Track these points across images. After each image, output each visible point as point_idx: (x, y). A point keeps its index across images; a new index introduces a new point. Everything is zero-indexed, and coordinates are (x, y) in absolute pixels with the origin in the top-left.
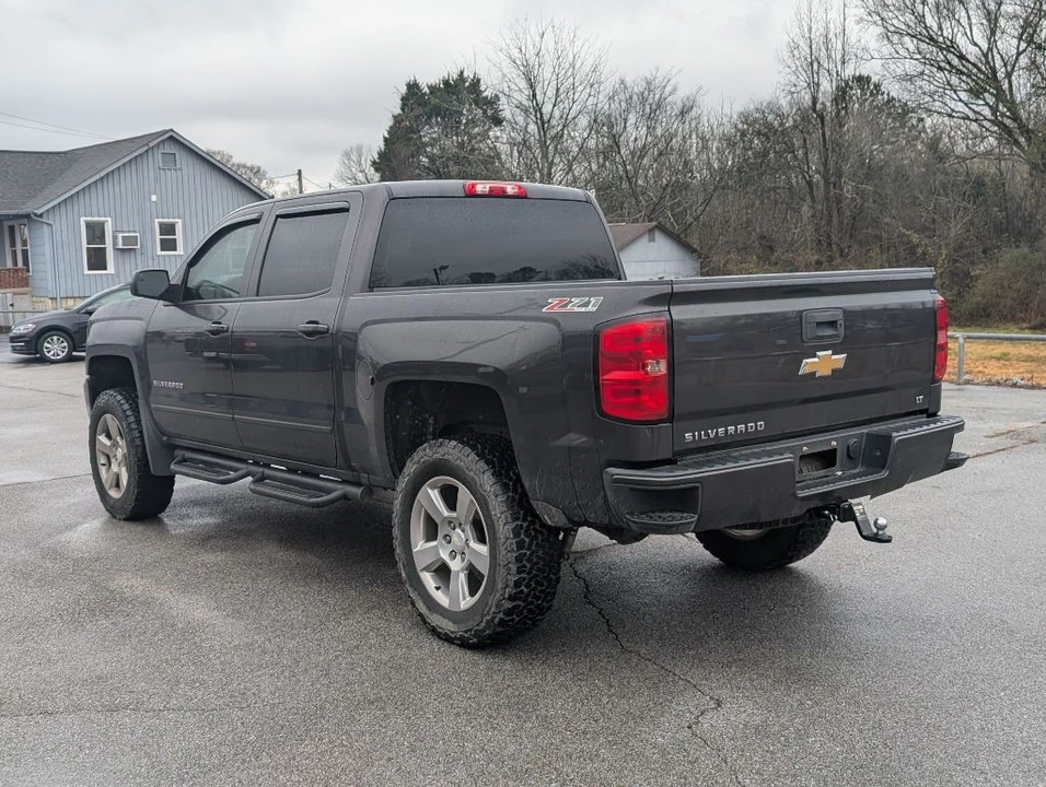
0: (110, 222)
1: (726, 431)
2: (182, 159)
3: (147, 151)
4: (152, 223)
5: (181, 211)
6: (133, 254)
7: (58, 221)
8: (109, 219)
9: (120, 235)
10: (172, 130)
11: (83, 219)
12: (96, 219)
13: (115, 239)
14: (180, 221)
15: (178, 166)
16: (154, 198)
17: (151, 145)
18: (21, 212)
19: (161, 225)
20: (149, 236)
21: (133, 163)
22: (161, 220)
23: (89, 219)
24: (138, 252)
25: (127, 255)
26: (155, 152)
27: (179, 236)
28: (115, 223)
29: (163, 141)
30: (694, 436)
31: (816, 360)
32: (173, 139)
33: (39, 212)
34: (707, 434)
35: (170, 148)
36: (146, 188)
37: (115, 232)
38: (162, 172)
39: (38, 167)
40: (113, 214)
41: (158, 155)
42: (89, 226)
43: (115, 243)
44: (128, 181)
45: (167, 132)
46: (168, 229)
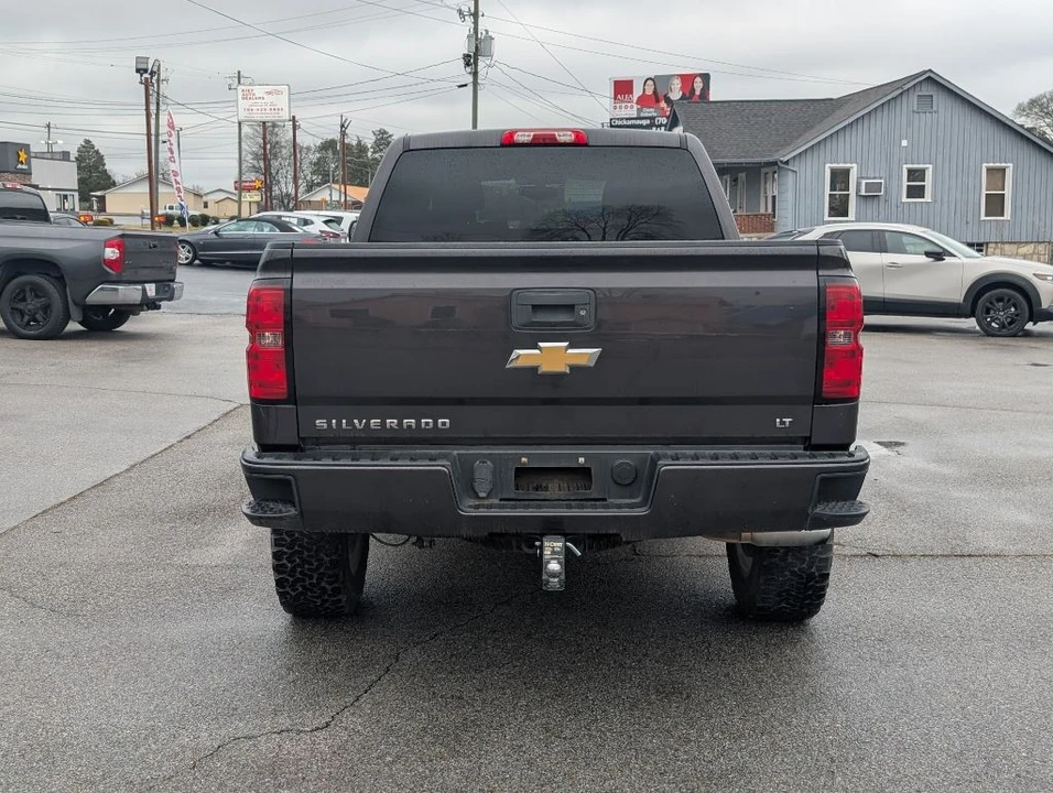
0: (855, 169)
1: (383, 424)
2: (940, 101)
3: (901, 94)
4: (901, 168)
5: (933, 156)
6: (876, 202)
7: (803, 168)
8: (855, 165)
9: (864, 182)
10: (930, 71)
11: (828, 165)
12: (841, 165)
13: (859, 185)
14: (930, 166)
15: (935, 108)
16: (904, 143)
17: (906, 87)
18: (771, 160)
19: (910, 172)
20: (895, 182)
21: (886, 107)
22: (910, 166)
23: (835, 165)
24: (882, 200)
25: (869, 202)
26: (911, 96)
27: (928, 183)
28: (860, 170)
29: (920, 82)
30: (329, 423)
31: (537, 351)
32: (931, 80)
33: (785, 159)
34: (350, 423)
35: (927, 90)
36: (897, 133)
37: (860, 178)
38: (916, 116)
39: (800, 115)
40: (859, 160)
41: (914, 99)
42: (834, 173)
43: (858, 190)
44: (879, 125)
45: (925, 72)
46: (917, 175)
